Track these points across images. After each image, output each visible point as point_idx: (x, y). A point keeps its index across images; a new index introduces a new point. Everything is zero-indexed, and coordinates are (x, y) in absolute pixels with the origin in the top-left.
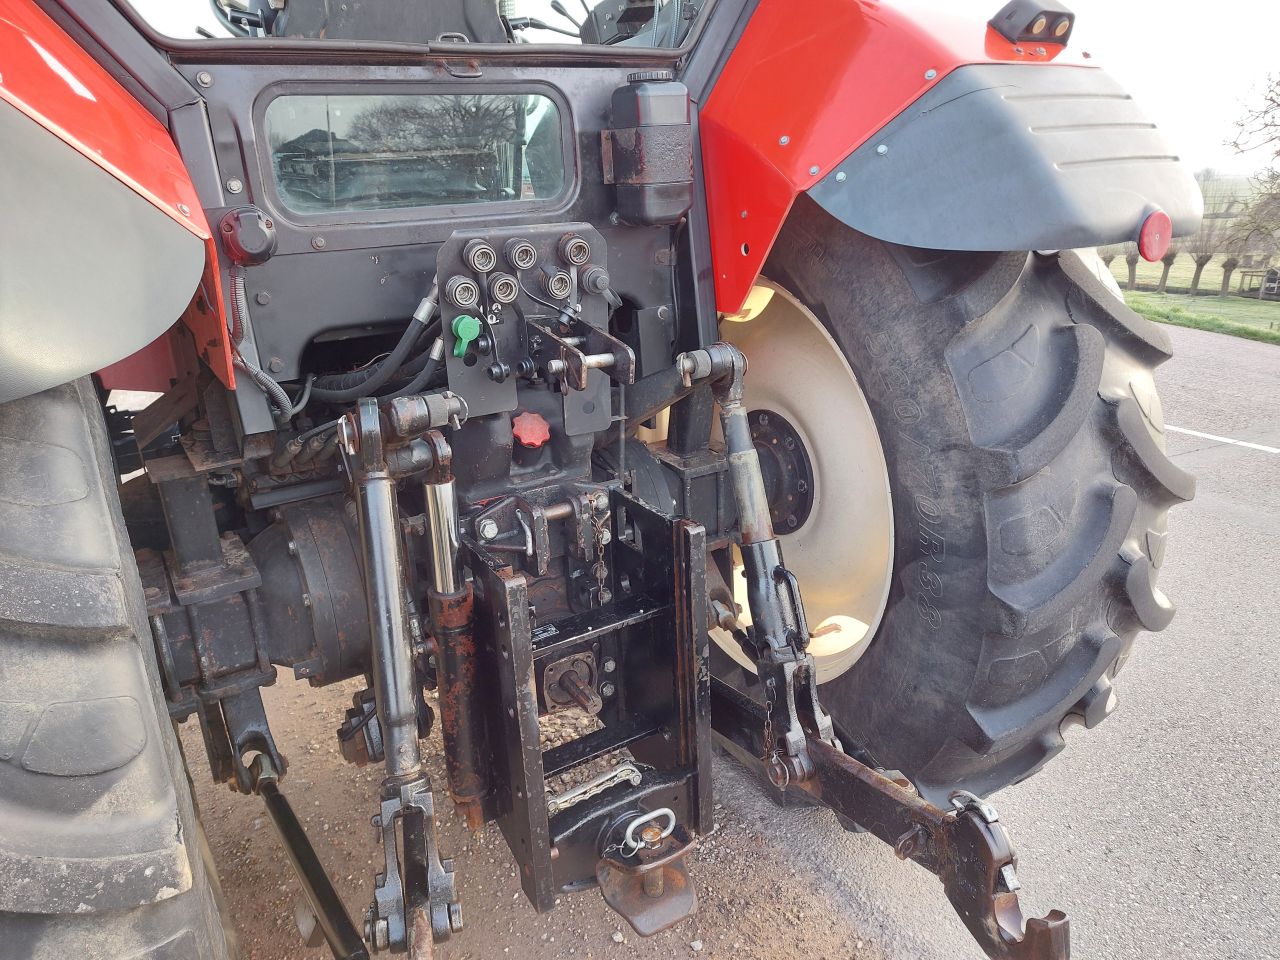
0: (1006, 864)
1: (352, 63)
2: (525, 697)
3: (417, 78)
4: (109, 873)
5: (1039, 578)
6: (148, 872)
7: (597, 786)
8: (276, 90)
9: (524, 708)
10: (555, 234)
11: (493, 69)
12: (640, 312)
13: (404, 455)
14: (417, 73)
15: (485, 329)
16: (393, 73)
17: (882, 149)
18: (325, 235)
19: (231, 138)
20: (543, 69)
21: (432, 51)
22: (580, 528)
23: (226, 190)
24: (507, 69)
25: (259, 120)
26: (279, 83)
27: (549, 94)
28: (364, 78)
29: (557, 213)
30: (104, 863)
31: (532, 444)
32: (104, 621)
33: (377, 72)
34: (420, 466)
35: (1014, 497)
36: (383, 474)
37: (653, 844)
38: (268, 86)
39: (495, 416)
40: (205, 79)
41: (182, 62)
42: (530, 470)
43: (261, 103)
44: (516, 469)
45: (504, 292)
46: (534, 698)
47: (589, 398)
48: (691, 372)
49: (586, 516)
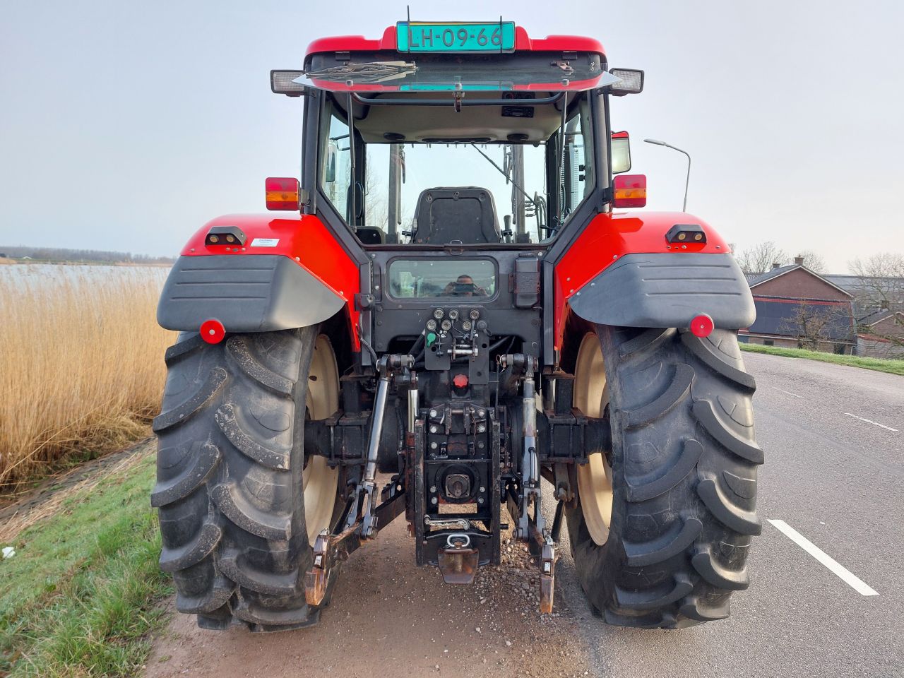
0: (548, 562)
2: (418, 470)
3: (442, 255)
4: (268, 454)
5: (646, 476)
6: (277, 458)
8: (395, 259)
9: (417, 474)
10: (468, 309)
12: (524, 344)
13: (400, 377)
14: (441, 253)
15: (437, 340)
16: (433, 254)
17: (593, 284)
18: (401, 304)
19: (378, 273)
20: (489, 252)
21: (445, 247)
22: (465, 419)
23: (373, 288)
24: (476, 252)
25: (388, 268)
27: (491, 260)
28: (423, 255)
29: (490, 302)
30: (268, 451)
31: (458, 386)
32: (285, 391)
33: (428, 254)
34: (406, 382)
35: (634, 435)
36: (386, 379)
37: (457, 546)
38: (392, 258)
39: (442, 371)
40: (374, 255)
41: (368, 251)
42: (461, 397)
43: (390, 262)
44: (456, 396)
45: (446, 327)
46: (422, 471)
47: (479, 370)
48: (506, 362)
49: (467, 415)
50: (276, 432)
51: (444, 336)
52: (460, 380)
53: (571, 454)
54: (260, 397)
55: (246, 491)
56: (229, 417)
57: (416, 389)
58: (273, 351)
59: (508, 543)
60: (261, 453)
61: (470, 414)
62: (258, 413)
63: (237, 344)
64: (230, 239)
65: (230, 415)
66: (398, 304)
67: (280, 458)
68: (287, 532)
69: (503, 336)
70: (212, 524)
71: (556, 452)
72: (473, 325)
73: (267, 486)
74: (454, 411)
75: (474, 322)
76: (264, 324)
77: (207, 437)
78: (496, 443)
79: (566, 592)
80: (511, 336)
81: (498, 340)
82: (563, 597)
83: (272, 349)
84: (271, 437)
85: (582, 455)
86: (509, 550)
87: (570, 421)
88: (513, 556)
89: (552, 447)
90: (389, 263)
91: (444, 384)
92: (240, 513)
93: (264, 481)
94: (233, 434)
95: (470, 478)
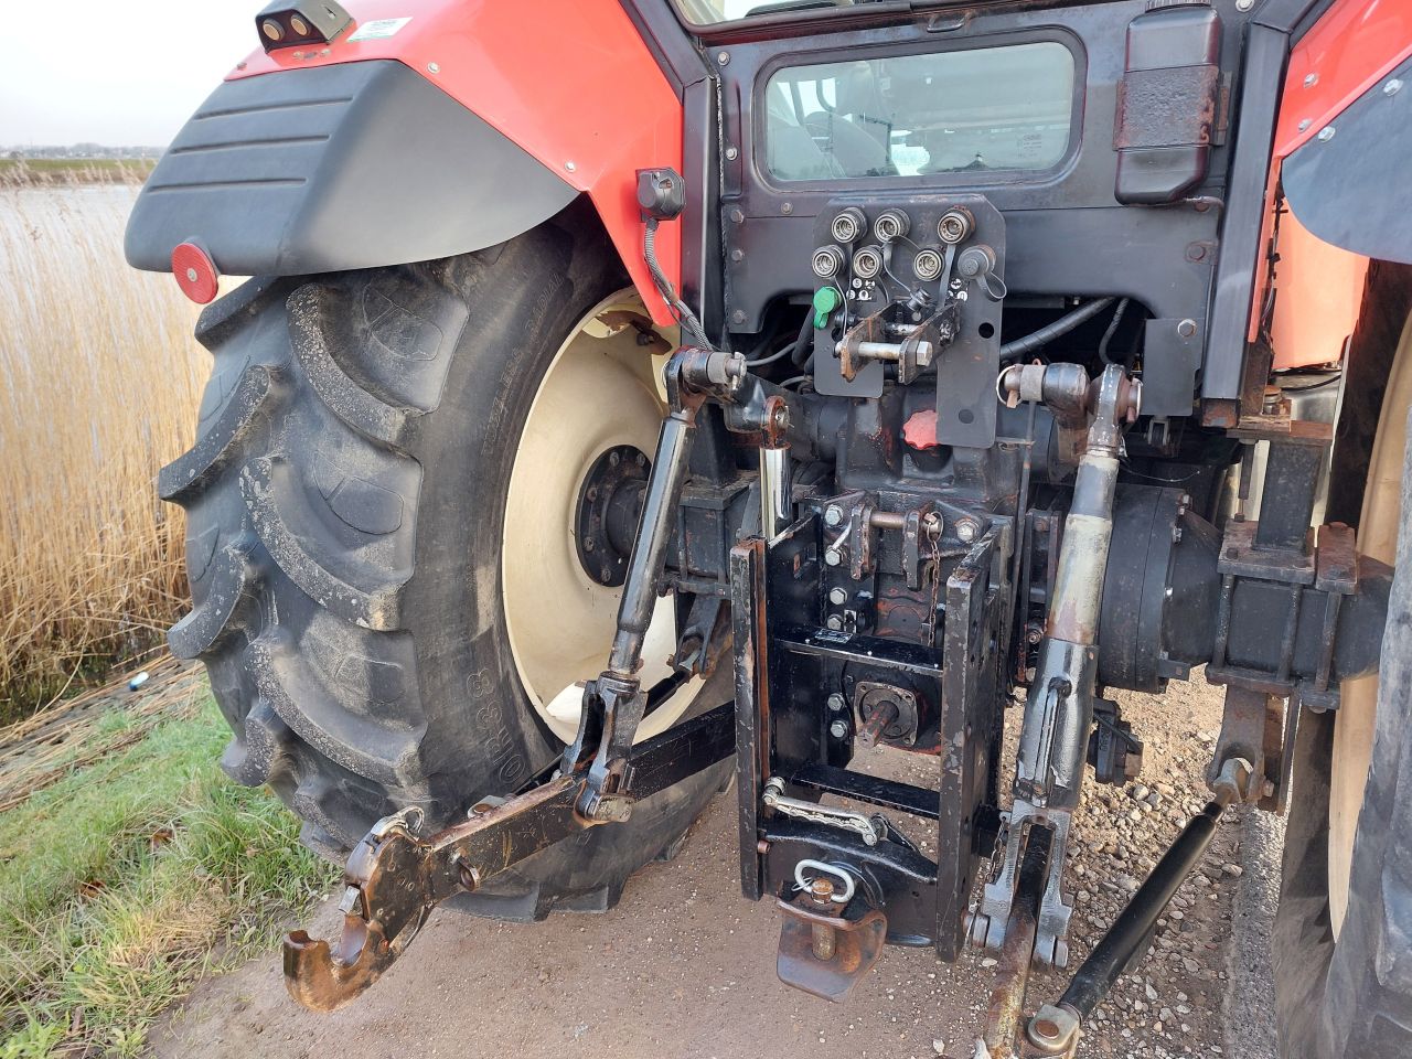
1: (845, 30)
2: (740, 669)
3: (906, 38)
7: (825, 815)
8: (777, 64)
9: (739, 680)
11: (994, 18)
12: (1150, 323)
14: (907, 32)
16: (883, 35)
18: (793, 201)
20: (1059, 10)
21: (914, 7)
24: (1011, 16)
25: (759, 93)
26: (777, 57)
27: (1065, 41)
28: (853, 43)
29: (1043, 186)
31: (917, 445)
33: (867, 36)
37: (816, 896)
38: (769, 61)
40: (723, 57)
41: (709, 44)
42: (930, 476)
43: (764, 76)
44: (915, 472)
45: (865, 269)
46: (750, 674)
47: (967, 404)
48: (1017, 389)
49: (911, 535)
50: (371, 535)
51: (866, 298)
52: (920, 431)
53: (1283, 668)
54: (339, 445)
55: (312, 662)
56: (263, 487)
57: (778, 446)
58: (384, 328)
59: (1139, 797)
60: (320, 584)
61: (922, 532)
62: (329, 484)
63: (305, 307)
64: (301, 29)
65: (264, 483)
66: (782, 201)
67: (359, 604)
68: (397, 772)
69: (1087, 299)
70: (257, 720)
71: (1235, 655)
72: (949, 264)
73: (351, 659)
74: (881, 519)
75: (950, 253)
76: (285, 255)
77: (240, 528)
78: (954, 641)
79: (1238, 989)
80: (1118, 299)
81: (1070, 309)
82: (1227, 1001)
83: (387, 321)
84: (356, 546)
85: (1321, 679)
86: (1136, 815)
87: (1292, 574)
88: (1138, 834)
89: (1221, 639)
90: (762, 77)
91: (866, 438)
92: (297, 711)
93: (345, 648)
94: (267, 530)
95: (919, 701)
